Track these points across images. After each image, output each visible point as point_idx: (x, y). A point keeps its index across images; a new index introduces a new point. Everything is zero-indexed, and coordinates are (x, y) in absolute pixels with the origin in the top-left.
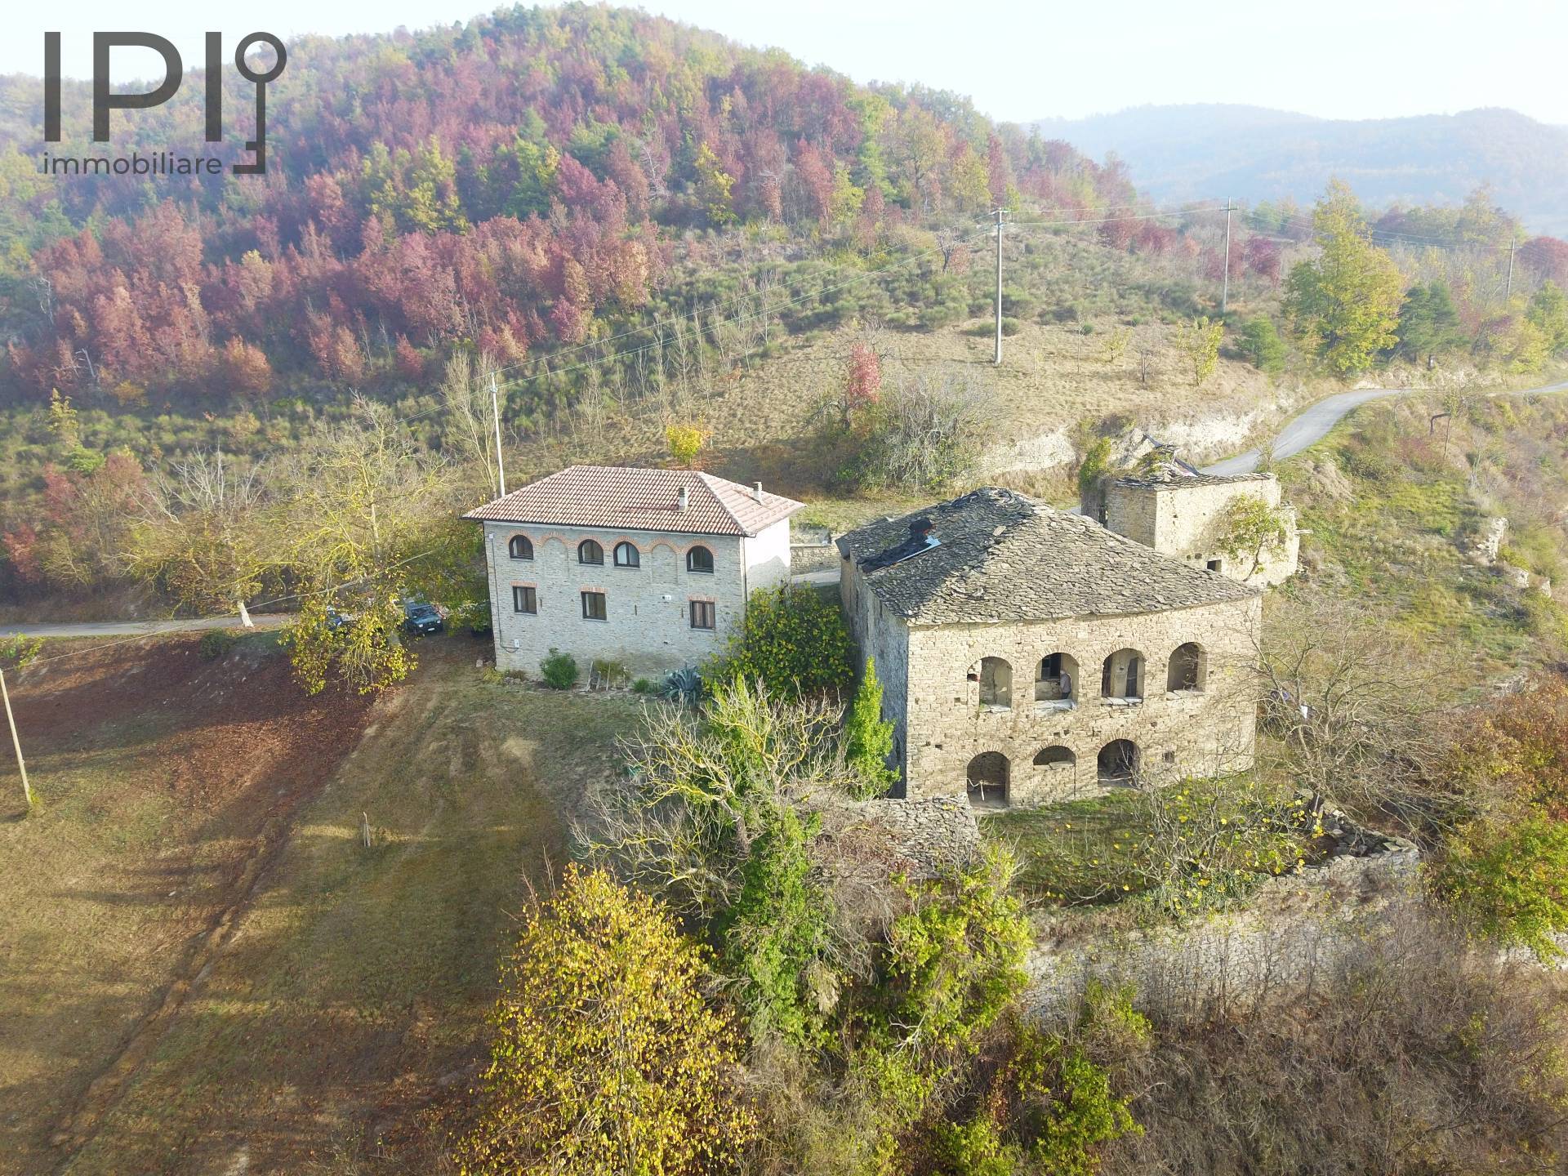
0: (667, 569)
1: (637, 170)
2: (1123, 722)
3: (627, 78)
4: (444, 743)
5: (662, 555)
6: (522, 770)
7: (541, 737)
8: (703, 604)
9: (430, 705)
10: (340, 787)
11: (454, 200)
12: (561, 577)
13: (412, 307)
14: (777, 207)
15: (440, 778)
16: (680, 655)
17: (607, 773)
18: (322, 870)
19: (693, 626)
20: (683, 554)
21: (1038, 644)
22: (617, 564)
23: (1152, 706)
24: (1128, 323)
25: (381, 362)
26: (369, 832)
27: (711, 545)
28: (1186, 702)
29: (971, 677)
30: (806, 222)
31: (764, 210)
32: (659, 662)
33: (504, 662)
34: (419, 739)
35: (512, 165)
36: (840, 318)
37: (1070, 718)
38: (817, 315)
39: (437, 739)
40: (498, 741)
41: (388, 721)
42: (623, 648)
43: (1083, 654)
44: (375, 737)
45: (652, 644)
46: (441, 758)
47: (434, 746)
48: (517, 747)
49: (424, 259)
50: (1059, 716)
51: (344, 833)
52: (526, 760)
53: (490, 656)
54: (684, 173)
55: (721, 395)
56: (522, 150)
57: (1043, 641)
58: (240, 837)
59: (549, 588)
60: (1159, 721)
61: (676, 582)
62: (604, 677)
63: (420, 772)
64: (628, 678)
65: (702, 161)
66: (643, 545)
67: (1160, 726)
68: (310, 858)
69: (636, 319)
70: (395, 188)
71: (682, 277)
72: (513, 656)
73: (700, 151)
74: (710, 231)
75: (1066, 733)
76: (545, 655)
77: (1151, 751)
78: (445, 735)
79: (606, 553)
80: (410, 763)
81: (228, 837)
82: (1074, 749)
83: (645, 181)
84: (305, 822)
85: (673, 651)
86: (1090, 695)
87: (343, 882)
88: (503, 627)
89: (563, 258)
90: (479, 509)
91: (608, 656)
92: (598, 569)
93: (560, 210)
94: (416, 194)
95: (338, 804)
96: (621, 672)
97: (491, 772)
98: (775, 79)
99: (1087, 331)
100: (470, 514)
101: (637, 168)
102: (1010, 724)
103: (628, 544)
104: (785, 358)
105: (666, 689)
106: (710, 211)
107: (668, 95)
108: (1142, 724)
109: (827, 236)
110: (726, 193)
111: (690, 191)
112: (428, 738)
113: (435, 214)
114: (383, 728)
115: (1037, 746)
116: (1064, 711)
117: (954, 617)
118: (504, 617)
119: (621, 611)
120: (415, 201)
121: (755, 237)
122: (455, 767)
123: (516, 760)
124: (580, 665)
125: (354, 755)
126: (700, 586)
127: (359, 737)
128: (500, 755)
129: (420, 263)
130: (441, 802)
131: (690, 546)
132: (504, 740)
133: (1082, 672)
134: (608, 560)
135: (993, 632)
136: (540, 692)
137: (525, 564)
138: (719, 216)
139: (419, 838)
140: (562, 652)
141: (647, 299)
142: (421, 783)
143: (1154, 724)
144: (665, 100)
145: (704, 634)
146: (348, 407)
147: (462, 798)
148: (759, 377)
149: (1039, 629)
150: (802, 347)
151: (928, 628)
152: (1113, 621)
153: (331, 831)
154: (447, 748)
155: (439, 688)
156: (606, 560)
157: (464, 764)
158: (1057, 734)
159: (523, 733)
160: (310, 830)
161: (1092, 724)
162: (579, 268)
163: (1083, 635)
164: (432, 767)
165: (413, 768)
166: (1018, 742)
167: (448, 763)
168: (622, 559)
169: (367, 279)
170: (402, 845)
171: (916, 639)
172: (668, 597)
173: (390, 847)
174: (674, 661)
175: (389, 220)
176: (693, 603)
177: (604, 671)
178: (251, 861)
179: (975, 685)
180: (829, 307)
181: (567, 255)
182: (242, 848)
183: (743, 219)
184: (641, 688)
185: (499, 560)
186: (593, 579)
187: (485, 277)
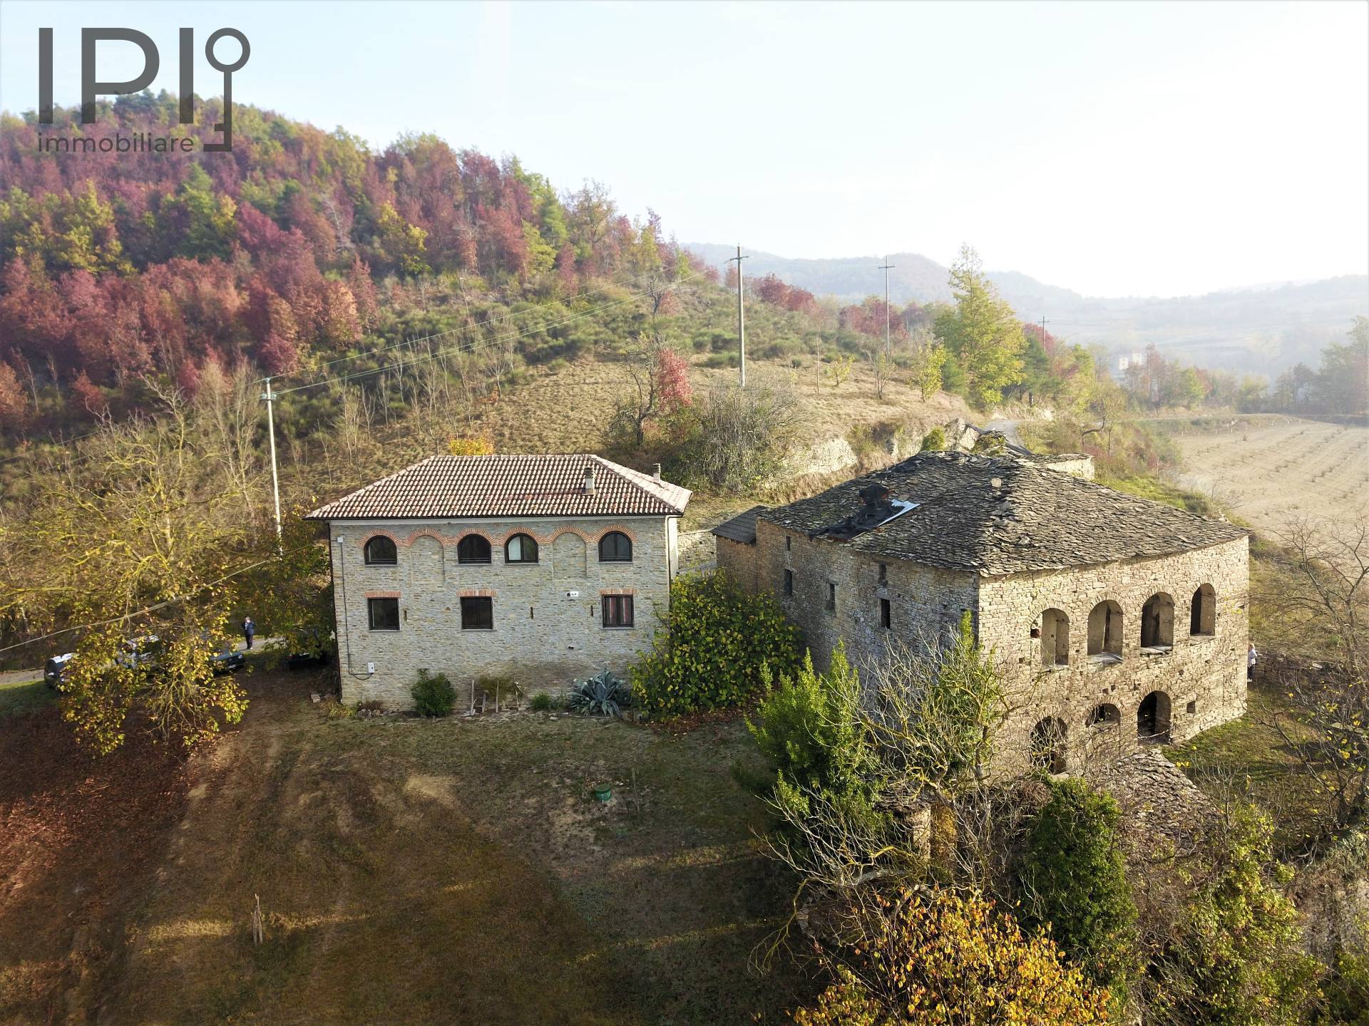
0: (572, 561)
1: (322, 221)
2: (1157, 672)
3: (282, 150)
4: (319, 793)
5: (568, 546)
6: (446, 813)
7: (454, 770)
8: (617, 598)
9: (272, 751)
10: (182, 870)
11: (116, 246)
12: (434, 582)
13: (89, 343)
14: (474, 260)
15: (328, 839)
16: (587, 661)
17: (570, 801)
18: (201, 986)
19: (605, 625)
20: (593, 542)
21: (1092, 593)
22: (507, 560)
23: (1180, 652)
24: (823, 360)
25: (49, 402)
26: (258, 922)
27: (631, 530)
28: (1204, 648)
29: (1034, 633)
30: (502, 274)
31: (458, 263)
32: (560, 672)
33: (351, 692)
34: (275, 794)
35: (182, 214)
36: (579, 349)
37: (1116, 671)
38: (551, 348)
39: (304, 791)
40: (395, 784)
41: (218, 779)
42: (514, 660)
43: (1127, 601)
44: (209, 799)
45: (553, 652)
46: (321, 814)
47: (303, 800)
48: (424, 786)
49: (95, 298)
50: (1107, 671)
51: (214, 928)
52: (448, 800)
53: (334, 688)
54: (365, 228)
55: (478, 417)
56: (193, 198)
57: (1093, 587)
58: (35, 959)
59: (417, 596)
60: (1185, 668)
61: (585, 575)
62: (491, 697)
63: (296, 835)
64: (521, 696)
65: (386, 218)
66: (544, 537)
67: (1186, 675)
68: (175, 972)
69: (353, 354)
70: (44, 232)
71: (392, 318)
72: (366, 685)
73: (383, 209)
74: (409, 279)
75: (1113, 688)
76: (412, 677)
77: (1180, 702)
78: (317, 783)
79: (494, 549)
80: (276, 825)
81: (15, 962)
82: (1119, 706)
83: (332, 232)
84: (144, 922)
85: (581, 656)
86: (1132, 645)
87: (247, 996)
88: (353, 650)
89: (266, 296)
90: (327, 508)
91: (494, 671)
92: (484, 569)
93: (243, 257)
94: (73, 236)
95: (189, 892)
96: (513, 689)
97: (400, 821)
98: (437, 157)
99: (796, 364)
100: (316, 514)
101: (323, 220)
102: (1067, 683)
103: (522, 536)
104: (533, 385)
105: (578, 702)
106: (404, 260)
107: (334, 163)
108: (1170, 673)
109: (527, 286)
110: (421, 245)
111: (376, 245)
112: (290, 789)
113: (94, 259)
114: (215, 788)
115: (1089, 705)
116: (1111, 664)
117: (1020, 566)
118: (354, 637)
119: (512, 616)
120: (70, 244)
121: (455, 286)
122: (344, 821)
123: (432, 802)
124: (457, 685)
125: (186, 825)
126: (616, 578)
127: (183, 803)
128: (406, 800)
129: (90, 301)
130: (344, 868)
131: (603, 532)
132: (404, 780)
133: (1125, 621)
134: (497, 556)
135: (1054, 580)
136: (412, 722)
137: (384, 571)
138: (414, 267)
139: (336, 918)
140: (433, 673)
141: (360, 337)
142: (303, 849)
143: (1181, 673)
144: (329, 169)
145: (620, 633)
146: (13, 450)
147: (376, 858)
148: (511, 400)
149: (1091, 575)
150: (547, 375)
151: (996, 578)
152: (1150, 563)
153: (193, 929)
154: (324, 799)
155: (274, 730)
156: (494, 556)
157: (357, 816)
158: (1105, 691)
159: (424, 767)
160: (160, 933)
161: (1133, 677)
162: (285, 306)
163: (1126, 580)
164: (311, 826)
165: (282, 831)
166: (1074, 703)
167: (332, 816)
168: (515, 552)
169: (23, 318)
170: (312, 933)
171: (985, 591)
172: (575, 594)
173: (296, 939)
174: (580, 669)
175: (38, 262)
176: (606, 598)
177: (488, 690)
178: (72, 994)
179: (1037, 641)
180: (561, 341)
181: (271, 292)
182: (46, 976)
183: (437, 271)
184: (541, 704)
185: (349, 567)
186: (474, 580)
187: (170, 315)
